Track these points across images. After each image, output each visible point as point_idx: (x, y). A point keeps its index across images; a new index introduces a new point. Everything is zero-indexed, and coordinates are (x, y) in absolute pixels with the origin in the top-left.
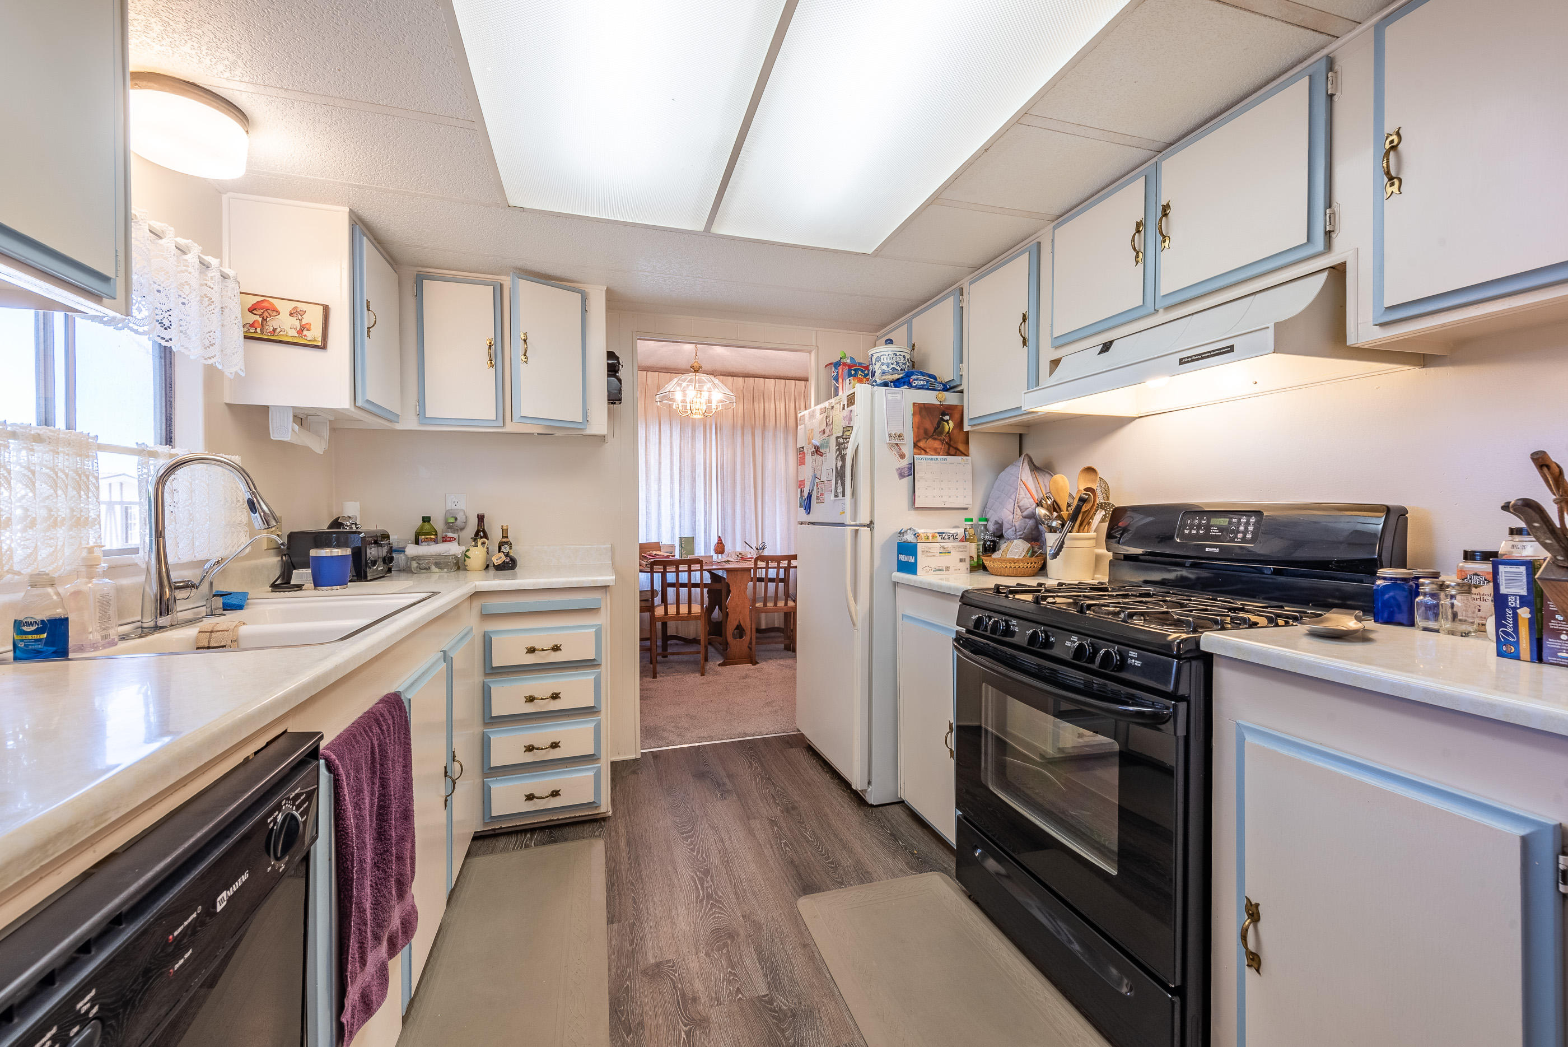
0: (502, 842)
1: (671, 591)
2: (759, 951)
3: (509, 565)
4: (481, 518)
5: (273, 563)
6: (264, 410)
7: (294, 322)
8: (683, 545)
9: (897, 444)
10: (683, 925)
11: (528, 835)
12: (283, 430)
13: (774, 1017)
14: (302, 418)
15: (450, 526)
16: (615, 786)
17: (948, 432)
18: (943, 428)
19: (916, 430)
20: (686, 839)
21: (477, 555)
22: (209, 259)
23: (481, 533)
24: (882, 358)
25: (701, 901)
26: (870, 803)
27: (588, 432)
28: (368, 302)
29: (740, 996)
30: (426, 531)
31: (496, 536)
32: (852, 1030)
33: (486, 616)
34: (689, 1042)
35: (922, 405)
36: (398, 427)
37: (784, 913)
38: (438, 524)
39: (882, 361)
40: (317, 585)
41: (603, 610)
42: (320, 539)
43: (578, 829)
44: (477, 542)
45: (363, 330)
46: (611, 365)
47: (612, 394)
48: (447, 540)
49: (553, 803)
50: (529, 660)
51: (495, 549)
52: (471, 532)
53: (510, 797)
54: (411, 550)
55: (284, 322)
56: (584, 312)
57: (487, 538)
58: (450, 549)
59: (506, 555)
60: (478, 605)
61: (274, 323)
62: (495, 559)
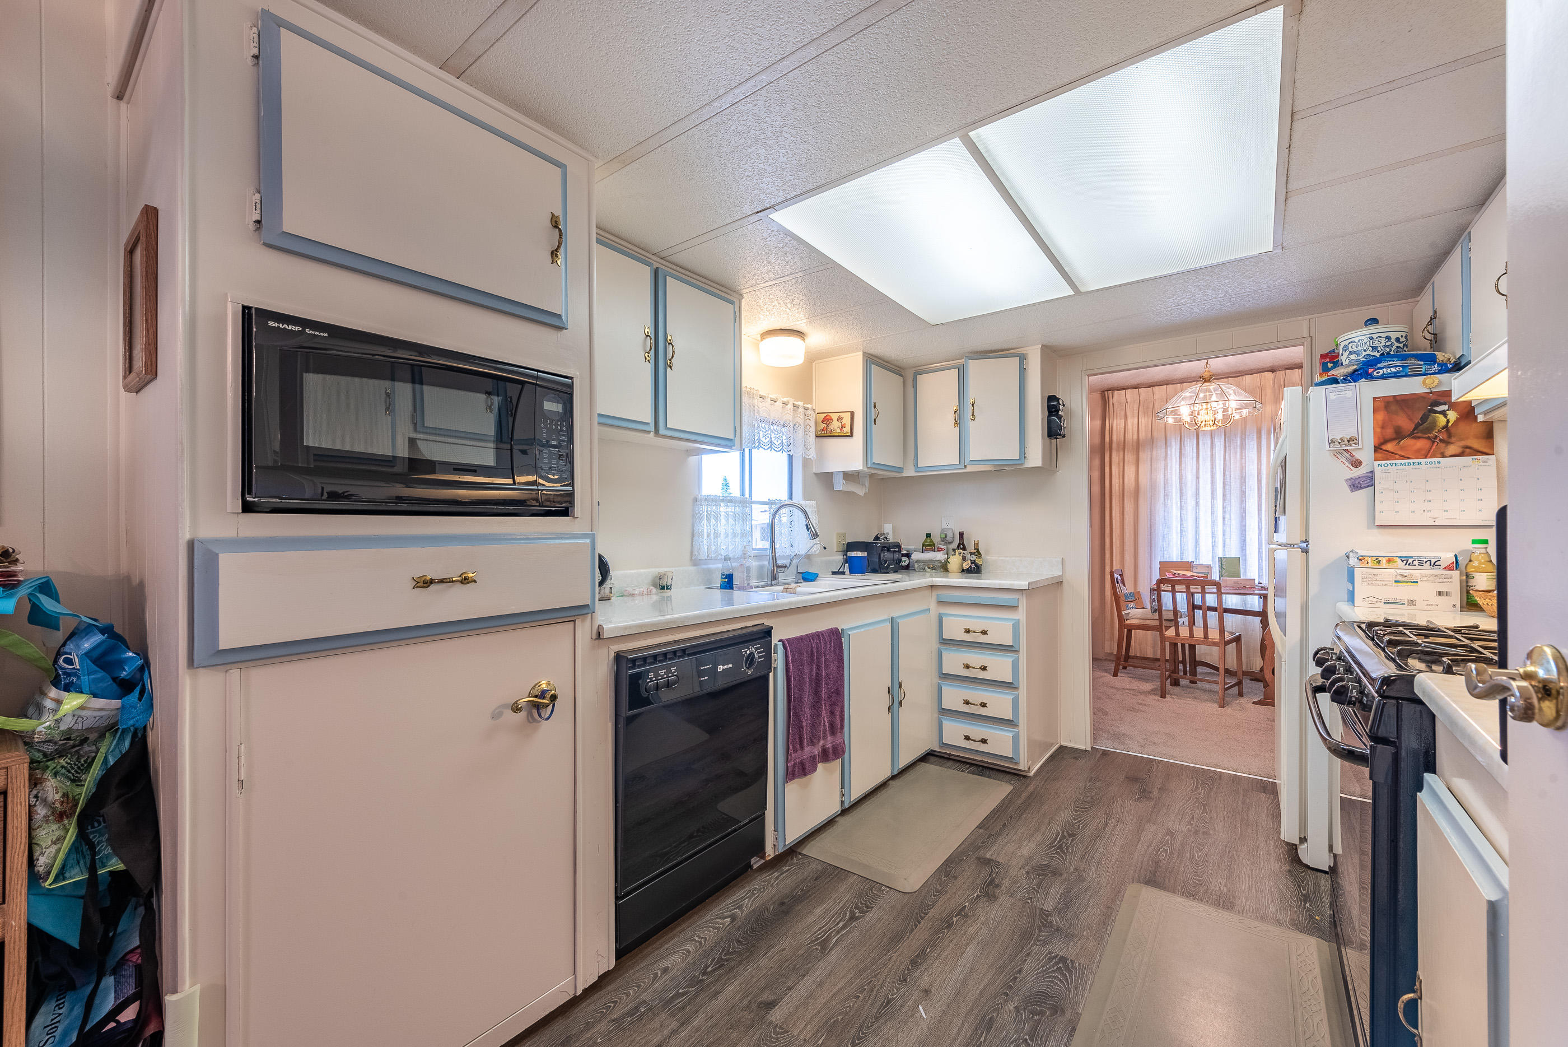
0: (950, 763)
1: (1199, 614)
2: (1068, 891)
3: (975, 570)
4: (961, 535)
5: (836, 558)
6: (831, 474)
7: (839, 424)
8: (1224, 566)
9: (1347, 451)
10: (1025, 852)
11: (968, 766)
12: (841, 484)
13: (1041, 922)
14: (849, 476)
15: (944, 540)
16: (1051, 761)
17: (1446, 427)
18: (1434, 423)
19: (1378, 430)
20: (1077, 811)
21: (955, 561)
22: (797, 403)
23: (962, 546)
24: (1350, 345)
25: (1051, 847)
26: (1304, 862)
27: (1026, 466)
28: (875, 403)
29: (1029, 901)
30: (929, 544)
31: (971, 548)
32: (1094, 961)
33: (941, 603)
34: (975, 900)
35: (1391, 399)
36: (904, 475)
37: (1112, 884)
38: (936, 539)
39: (1350, 349)
40: (851, 572)
41: (1020, 608)
42: (863, 546)
43: (1002, 775)
44: (957, 552)
45: (871, 421)
46: (1053, 407)
47: (1054, 431)
48: (939, 550)
49: (983, 748)
50: (967, 637)
51: (968, 556)
52: (955, 545)
53: (955, 733)
54: (916, 556)
55: (835, 425)
56: (1023, 370)
57: (964, 549)
58: (940, 556)
59: (973, 562)
60: (935, 593)
61: (831, 427)
62: (966, 565)
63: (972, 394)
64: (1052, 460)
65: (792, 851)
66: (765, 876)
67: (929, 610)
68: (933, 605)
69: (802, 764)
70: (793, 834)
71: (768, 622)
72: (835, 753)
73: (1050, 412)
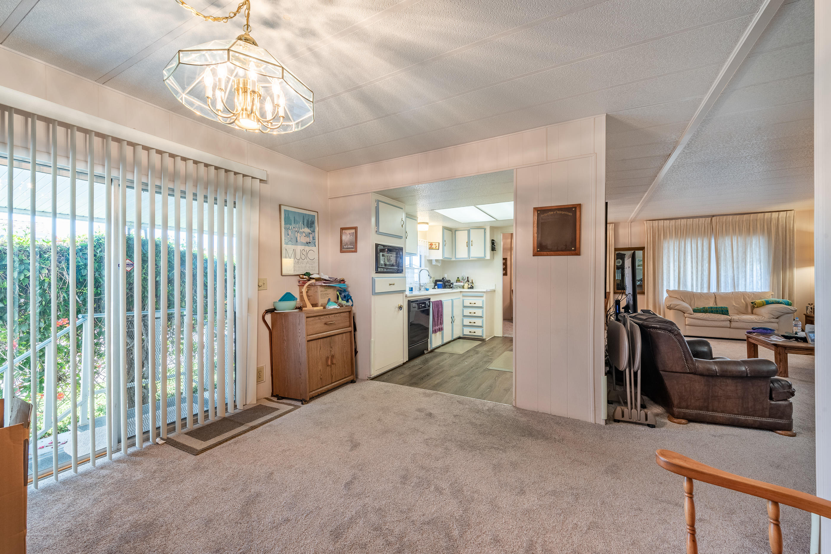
0: (466, 339)
3: (472, 288)
4: (468, 277)
5: (433, 284)
6: (432, 260)
11: (470, 339)
12: (434, 263)
14: (437, 261)
15: (463, 279)
16: (492, 339)
21: (466, 285)
23: (468, 281)
27: (486, 259)
28: (445, 240)
30: (458, 281)
31: (471, 281)
33: (463, 296)
36: (452, 260)
38: (460, 279)
41: (484, 297)
42: (440, 281)
43: (477, 340)
44: (467, 282)
45: (444, 245)
46: (493, 243)
47: (493, 249)
48: (461, 282)
49: (474, 334)
50: (470, 305)
51: (470, 284)
52: (466, 280)
53: (467, 331)
54: (455, 284)
55: (434, 246)
56: (485, 233)
57: (469, 282)
58: (462, 284)
59: (471, 285)
60: (462, 293)
61: (432, 247)
62: (469, 286)
63: (471, 239)
64: (493, 257)
65: (432, 351)
66: (427, 355)
67: (460, 298)
68: (461, 297)
69: (435, 330)
70: (434, 346)
71: (429, 297)
72: (441, 329)
73: (492, 244)
